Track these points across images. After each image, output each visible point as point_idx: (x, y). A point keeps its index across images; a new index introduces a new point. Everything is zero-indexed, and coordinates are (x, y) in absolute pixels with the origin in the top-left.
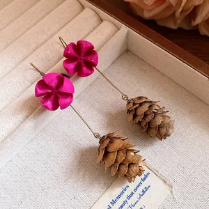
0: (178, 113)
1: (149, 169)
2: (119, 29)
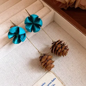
2: (51, 11)
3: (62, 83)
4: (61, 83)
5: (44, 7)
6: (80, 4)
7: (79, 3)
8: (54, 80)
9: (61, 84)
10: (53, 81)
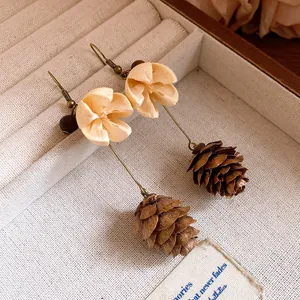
0: (275, 172)
1: (226, 258)
2: (188, 33)
3: (251, 281)
4: (245, 279)
5: (162, 20)
6: (277, 23)
7: (273, 20)
8: (221, 270)
9: (248, 283)
10: (216, 275)
